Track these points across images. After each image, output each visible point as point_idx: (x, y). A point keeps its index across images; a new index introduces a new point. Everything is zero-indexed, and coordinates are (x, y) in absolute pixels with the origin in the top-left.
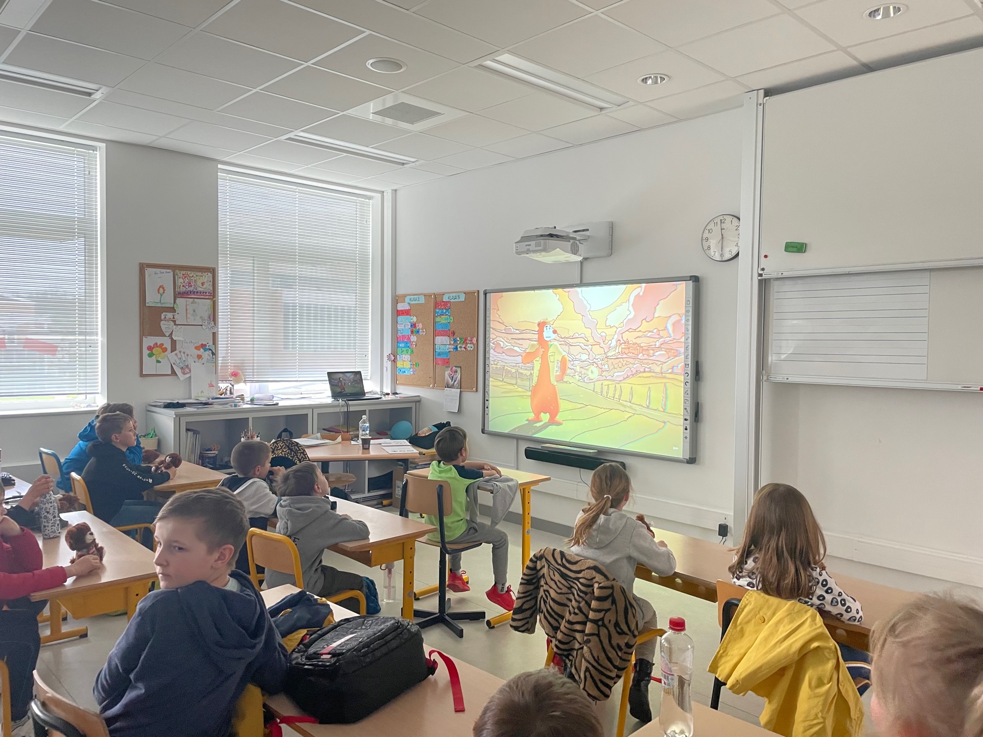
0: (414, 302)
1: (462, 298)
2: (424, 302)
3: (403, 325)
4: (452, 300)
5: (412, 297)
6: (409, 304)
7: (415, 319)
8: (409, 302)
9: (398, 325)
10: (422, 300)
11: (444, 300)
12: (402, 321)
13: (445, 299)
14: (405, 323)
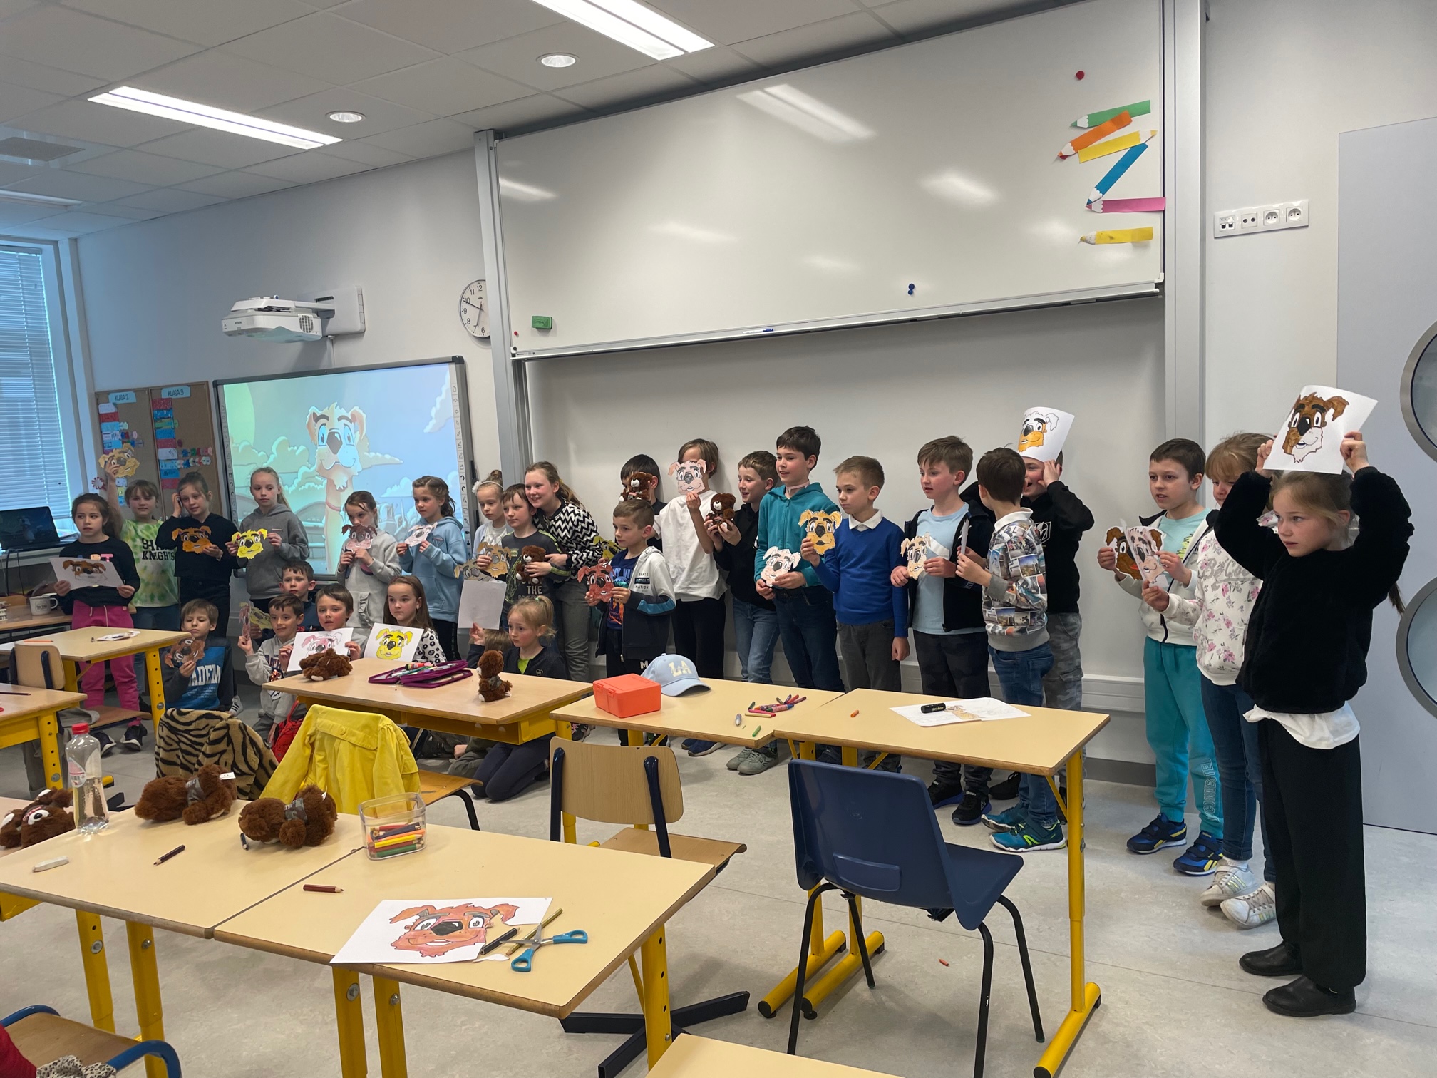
0: (121, 402)
1: (187, 393)
2: (135, 401)
3: (110, 435)
4: (174, 397)
5: (118, 394)
6: (115, 404)
7: (125, 426)
8: (115, 401)
9: (104, 436)
10: (132, 398)
11: (163, 397)
12: (108, 430)
13: (165, 395)
14: (113, 432)
